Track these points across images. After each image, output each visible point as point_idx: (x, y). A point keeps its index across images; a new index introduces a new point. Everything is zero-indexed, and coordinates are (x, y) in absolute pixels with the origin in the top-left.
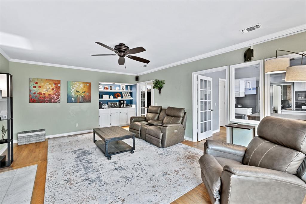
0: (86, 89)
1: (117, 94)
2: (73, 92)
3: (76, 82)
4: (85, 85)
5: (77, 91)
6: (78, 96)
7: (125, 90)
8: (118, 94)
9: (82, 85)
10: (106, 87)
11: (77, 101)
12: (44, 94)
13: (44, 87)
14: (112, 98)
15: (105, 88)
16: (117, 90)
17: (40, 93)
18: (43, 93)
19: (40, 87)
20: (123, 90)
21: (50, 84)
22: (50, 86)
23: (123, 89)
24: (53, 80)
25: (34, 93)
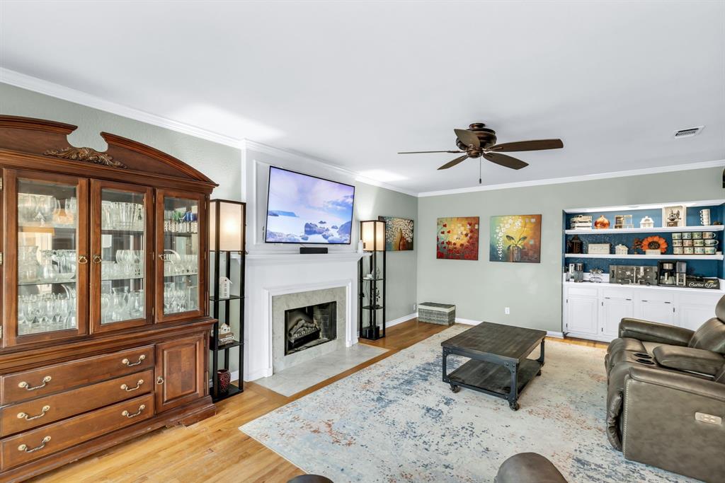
0: (528, 231)
1: (650, 240)
2: (501, 240)
3: (507, 218)
4: (527, 220)
5: (507, 236)
6: (511, 247)
7: (682, 226)
8: (656, 239)
9: (519, 223)
10: (600, 220)
11: (507, 257)
12: (455, 244)
13: (455, 232)
14: (622, 253)
15: (596, 224)
16: (647, 226)
17: (449, 243)
18: (453, 242)
19: (449, 232)
20: (676, 224)
21: (463, 225)
22: (462, 228)
23: (673, 222)
24: (467, 218)
25: (443, 243)
